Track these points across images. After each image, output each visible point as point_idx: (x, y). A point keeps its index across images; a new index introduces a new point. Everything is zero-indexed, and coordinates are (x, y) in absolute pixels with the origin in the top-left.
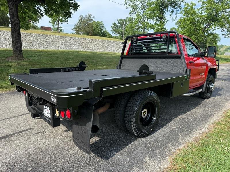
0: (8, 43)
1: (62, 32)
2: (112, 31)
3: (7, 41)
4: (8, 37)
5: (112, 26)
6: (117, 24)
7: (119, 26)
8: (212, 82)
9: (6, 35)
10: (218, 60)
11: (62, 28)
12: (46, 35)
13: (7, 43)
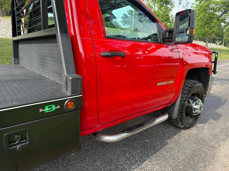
0: (5, 32)
2: (122, 22)
3: (4, 30)
4: (5, 26)
5: (122, 17)
6: (128, 15)
7: (129, 17)
8: (198, 97)
9: (3, 23)
10: (215, 52)
13: (3, 32)
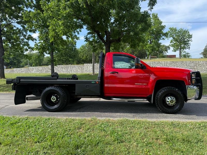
1: (190, 57)
11: (189, 54)
12: (158, 62)
